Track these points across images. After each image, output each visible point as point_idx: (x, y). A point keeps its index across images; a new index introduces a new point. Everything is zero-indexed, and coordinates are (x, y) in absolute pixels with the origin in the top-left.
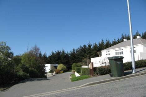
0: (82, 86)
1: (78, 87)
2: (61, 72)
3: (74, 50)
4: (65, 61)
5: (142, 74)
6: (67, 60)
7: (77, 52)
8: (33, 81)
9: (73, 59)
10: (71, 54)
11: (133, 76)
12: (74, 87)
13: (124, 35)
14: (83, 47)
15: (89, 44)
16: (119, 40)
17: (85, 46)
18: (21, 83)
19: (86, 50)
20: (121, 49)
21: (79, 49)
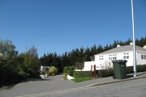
0: (89, 86)
1: (84, 87)
2: (53, 74)
3: (66, 53)
4: (56, 64)
5: (143, 78)
6: (59, 63)
7: (69, 55)
8: (35, 80)
9: (65, 62)
10: (63, 57)
11: (135, 79)
12: (81, 87)
13: (116, 41)
14: (76, 51)
15: (81, 48)
16: (111, 45)
17: (77, 50)
18: (24, 82)
19: (79, 54)
20: (115, 55)
21: (71, 52)
